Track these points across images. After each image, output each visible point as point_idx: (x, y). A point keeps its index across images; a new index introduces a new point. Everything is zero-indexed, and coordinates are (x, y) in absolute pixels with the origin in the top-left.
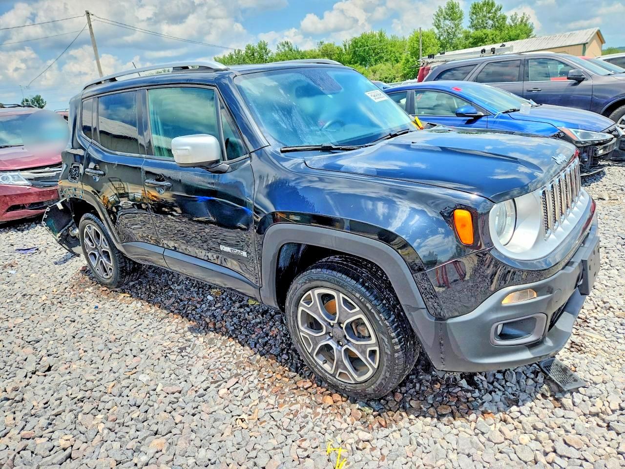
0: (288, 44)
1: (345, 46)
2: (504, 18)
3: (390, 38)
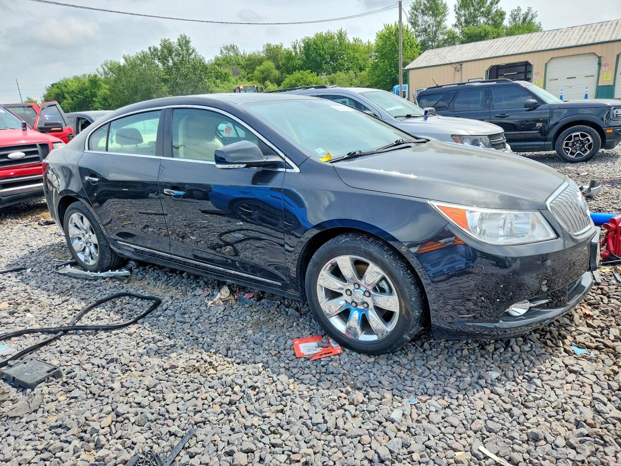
0: (233, 48)
1: (295, 48)
2: (502, 15)
3: (352, 41)
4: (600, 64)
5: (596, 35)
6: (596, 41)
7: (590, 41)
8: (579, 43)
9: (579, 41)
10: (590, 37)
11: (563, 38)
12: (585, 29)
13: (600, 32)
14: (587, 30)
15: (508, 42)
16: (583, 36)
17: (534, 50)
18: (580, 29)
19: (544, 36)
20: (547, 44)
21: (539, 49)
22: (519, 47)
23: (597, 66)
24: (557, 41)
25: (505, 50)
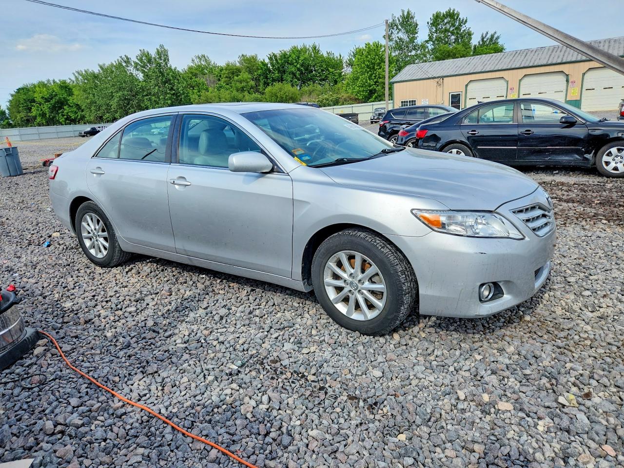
0: (204, 57)
2: (470, 34)
4: (567, 81)
5: (564, 55)
6: (564, 61)
7: (559, 61)
8: (549, 62)
9: (548, 60)
10: (558, 57)
11: (535, 57)
12: (553, 50)
13: (567, 54)
14: (555, 51)
15: (484, 60)
16: (552, 57)
17: (509, 67)
18: (549, 49)
19: (516, 55)
20: (520, 63)
21: (513, 67)
22: (495, 64)
23: (566, 82)
24: (529, 59)
25: (482, 67)
